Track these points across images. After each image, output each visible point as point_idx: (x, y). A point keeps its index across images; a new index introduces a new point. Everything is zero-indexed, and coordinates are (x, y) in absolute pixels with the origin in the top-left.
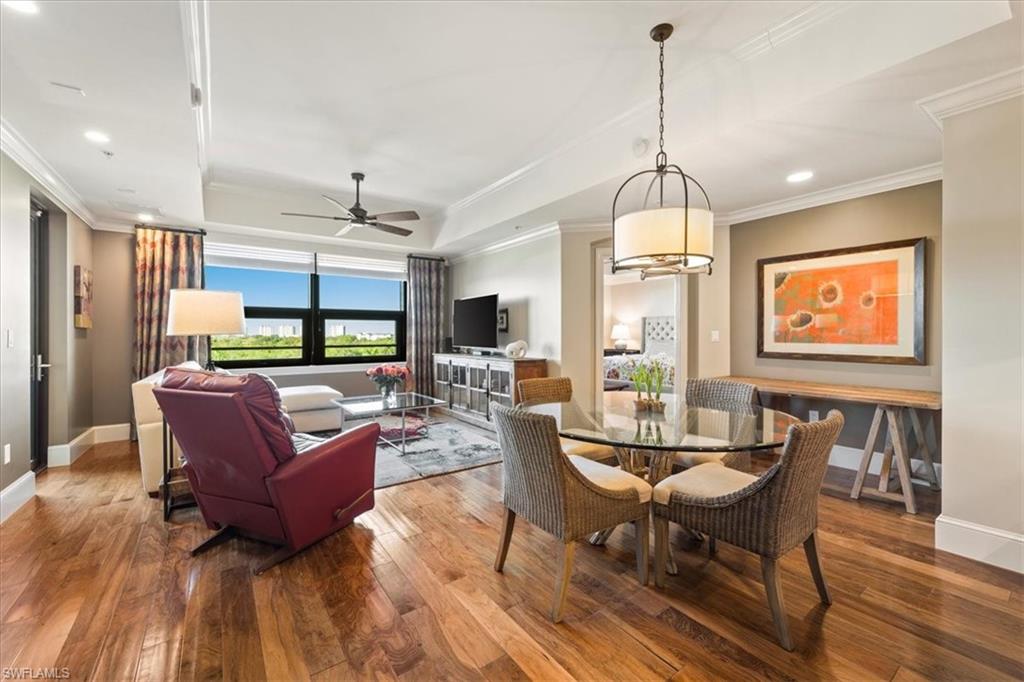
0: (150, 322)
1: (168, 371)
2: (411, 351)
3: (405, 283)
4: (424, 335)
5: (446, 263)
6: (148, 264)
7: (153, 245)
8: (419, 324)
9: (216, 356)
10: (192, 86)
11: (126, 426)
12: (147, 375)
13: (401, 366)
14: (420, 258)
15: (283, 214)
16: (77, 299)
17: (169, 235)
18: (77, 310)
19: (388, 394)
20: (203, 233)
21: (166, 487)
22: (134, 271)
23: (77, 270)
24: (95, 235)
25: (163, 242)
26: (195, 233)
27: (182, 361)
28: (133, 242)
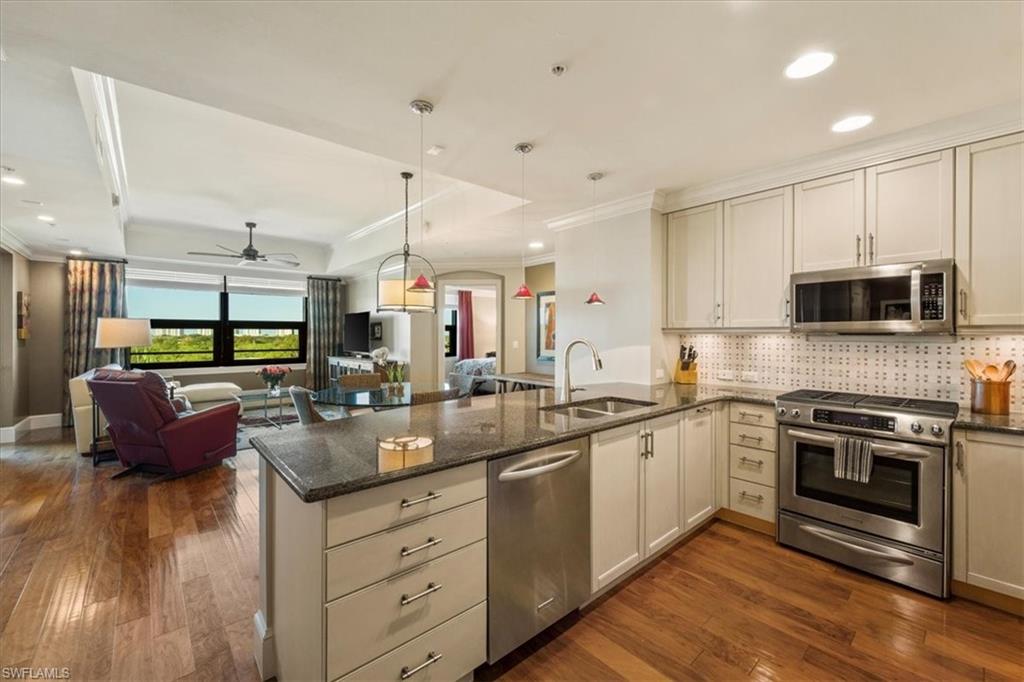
0: (80, 333)
1: (97, 371)
2: (310, 355)
3: (306, 299)
4: (322, 341)
5: (343, 283)
6: (79, 287)
7: (83, 272)
8: (317, 333)
9: (135, 359)
10: (113, 194)
11: (58, 416)
12: (77, 375)
13: (301, 367)
14: (319, 279)
15: (189, 253)
16: (20, 317)
17: (96, 264)
18: (20, 326)
19: (273, 387)
20: (125, 262)
21: (94, 446)
22: (66, 292)
23: (20, 295)
24: (33, 265)
25: (91, 270)
26: (118, 262)
27: (106, 364)
28: (66, 270)
